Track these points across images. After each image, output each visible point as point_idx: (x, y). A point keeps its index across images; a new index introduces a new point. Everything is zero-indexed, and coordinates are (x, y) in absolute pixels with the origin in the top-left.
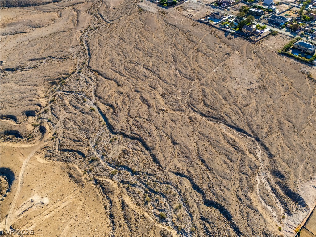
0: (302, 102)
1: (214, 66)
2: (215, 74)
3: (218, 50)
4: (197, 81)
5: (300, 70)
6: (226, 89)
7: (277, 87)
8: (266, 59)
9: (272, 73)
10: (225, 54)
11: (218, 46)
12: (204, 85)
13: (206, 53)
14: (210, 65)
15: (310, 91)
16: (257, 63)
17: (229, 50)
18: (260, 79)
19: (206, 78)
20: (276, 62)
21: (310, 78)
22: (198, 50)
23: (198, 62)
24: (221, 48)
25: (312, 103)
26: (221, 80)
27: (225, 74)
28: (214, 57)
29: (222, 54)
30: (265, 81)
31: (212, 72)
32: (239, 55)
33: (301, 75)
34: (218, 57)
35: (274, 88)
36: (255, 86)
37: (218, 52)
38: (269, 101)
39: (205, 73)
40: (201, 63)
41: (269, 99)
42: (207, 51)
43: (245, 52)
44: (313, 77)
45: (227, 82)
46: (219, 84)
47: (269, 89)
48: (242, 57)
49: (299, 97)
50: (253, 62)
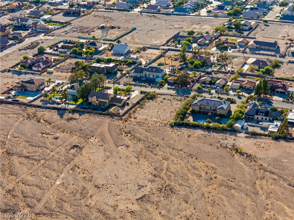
0: (243, 195)
1: (54, 174)
2: (61, 189)
3: (52, 144)
4: (27, 210)
5: (219, 145)
6: (94, 211)
7: (190, 182)
8: (153, 140)
9: (173, 161)
10: (69, 147)
11: (50, 136)
12: (44, 214)
13: (28, 155)
14: (44, 174)
15: (250, 174)
16: (139, 150)
17: (75, 140)
18: (155, 176)
19: (44, 201)
20: (172, 142)
21: (240, 153)
22: (9, 154)
23: (16, 176)
24: (59, 140)
25: (261, 192)
26: (78, 196)
27: (84, 184)
28: (48, 158)
29: (63, 150)
30: (165, 178)
31: (54, 187)
32: (99, 144)
33: (223, 152)
34: (57, 156)
35: (186, 184)
36: (149, 190)
37: (53, 147)
38: (185, 210)
39: (38, 192)
40: (23, 176)
41: (184, 205)
42: (31, 151)
43: (108, 136)
44: (244, 151)
45: (91, 197)
46: (77, 204)
47: (178, 188)
48: (106, 146)
49: (234, 189)
50: (131, 149)
